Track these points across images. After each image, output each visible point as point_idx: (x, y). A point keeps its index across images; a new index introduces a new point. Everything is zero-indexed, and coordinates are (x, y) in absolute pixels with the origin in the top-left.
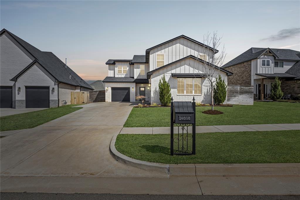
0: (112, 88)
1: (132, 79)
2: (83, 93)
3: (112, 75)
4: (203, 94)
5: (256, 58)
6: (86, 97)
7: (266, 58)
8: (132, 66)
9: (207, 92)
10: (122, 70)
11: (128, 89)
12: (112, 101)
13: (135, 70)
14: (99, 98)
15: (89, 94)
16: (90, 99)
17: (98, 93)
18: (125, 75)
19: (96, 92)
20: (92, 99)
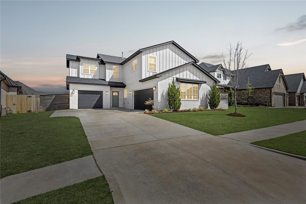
0: (78, 91)
1: (104, 81)
2: (30, 97)
3: (75, 75)
4: (200, 99)
5: (215, 71)
6: (33, 103)
7: (219, 72)
8: (102, 65)
9: (203, 97)
10: (90, 69)
11: (101, 93)
12: (78, 108)
13: (107, 71)
14: (55, 104)
15: (39, 98)
17: (54, 97)
18: (92, 76)
19: (51, 96)
20: (45, 105)
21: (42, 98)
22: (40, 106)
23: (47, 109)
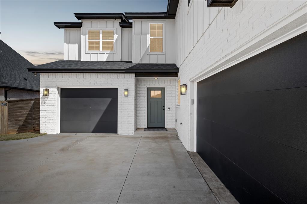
0: (62, 89)
3: (74, 57)
8: (126, 30)
10: (101, 40)
12: (62, 131)
16: (9, 120)
17: (31, 105)
18: (107, 55)
19: (27, 102)
20: (16, 120)
21: (11, 107)
22: (9, 123)
23: (19, 128)
